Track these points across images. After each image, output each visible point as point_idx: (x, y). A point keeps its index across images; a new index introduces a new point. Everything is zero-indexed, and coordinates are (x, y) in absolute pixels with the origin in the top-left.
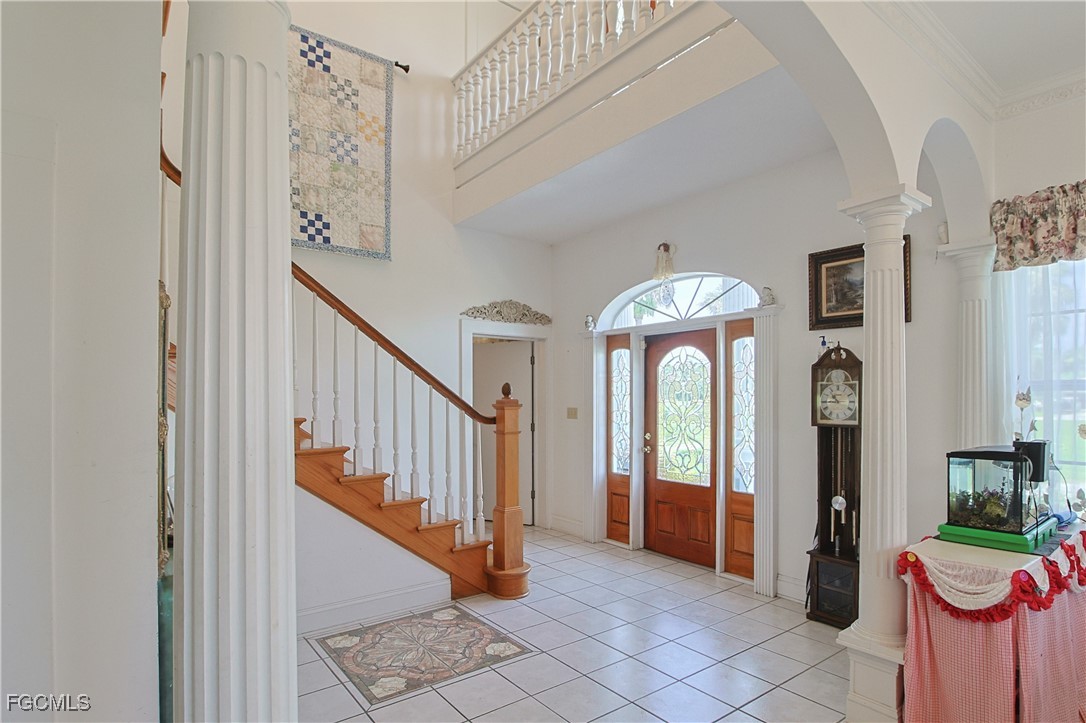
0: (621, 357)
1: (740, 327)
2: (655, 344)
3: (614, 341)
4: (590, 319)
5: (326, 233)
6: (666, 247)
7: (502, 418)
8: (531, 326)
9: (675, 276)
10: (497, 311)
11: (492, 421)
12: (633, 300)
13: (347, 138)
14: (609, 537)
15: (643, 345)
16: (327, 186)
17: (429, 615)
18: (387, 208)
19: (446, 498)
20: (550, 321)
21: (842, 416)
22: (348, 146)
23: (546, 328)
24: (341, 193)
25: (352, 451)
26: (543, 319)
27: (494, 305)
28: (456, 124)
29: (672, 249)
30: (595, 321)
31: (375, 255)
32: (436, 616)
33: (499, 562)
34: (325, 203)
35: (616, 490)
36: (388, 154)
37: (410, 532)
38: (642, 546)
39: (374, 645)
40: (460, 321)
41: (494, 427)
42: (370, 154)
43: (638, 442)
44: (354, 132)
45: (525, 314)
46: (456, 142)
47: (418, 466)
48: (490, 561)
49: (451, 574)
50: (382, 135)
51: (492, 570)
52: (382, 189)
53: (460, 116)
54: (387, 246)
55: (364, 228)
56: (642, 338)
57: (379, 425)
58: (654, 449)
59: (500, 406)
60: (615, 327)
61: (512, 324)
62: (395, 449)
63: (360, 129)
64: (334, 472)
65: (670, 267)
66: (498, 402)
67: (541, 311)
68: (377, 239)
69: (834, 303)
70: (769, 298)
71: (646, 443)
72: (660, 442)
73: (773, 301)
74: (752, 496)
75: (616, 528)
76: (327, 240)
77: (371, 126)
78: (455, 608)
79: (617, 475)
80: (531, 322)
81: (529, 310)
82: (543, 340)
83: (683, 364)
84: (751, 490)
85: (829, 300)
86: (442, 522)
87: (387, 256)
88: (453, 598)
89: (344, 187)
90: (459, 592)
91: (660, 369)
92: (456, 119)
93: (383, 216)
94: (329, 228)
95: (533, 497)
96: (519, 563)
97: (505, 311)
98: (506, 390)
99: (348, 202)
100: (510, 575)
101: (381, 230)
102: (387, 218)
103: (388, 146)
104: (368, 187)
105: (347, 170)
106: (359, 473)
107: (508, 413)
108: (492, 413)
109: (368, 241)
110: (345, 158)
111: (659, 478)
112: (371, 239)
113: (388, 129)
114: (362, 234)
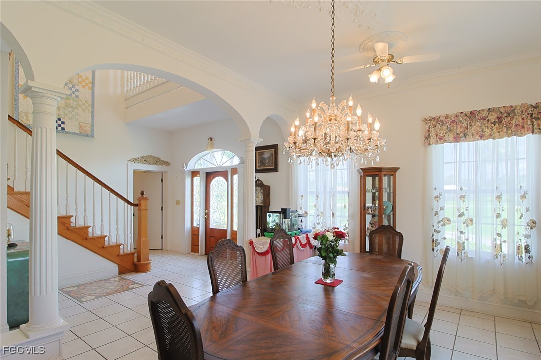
0: (197, 180)
1: (234, 171)
2: (209, 176)
3: (194, 173)
4: (185, 165)
5: (63, 126)
6: (211, 139)
7: (141, 204)
8: (161, 166)
9: (214, 150)
10: (145, 160)
11: (137, 205)
12: (202, 158)
13: (74, 86)
14: (192, 252)
15: (205, 176)
16: (64, 106)
17: (108, 279)
18: (92, 116)
19: (116, 235)
20: (169, 164)
21: (259, 202)
22: (74, 89)
23: (168, 167)
24: (70, 109)
25: (74, 217)
26: (166, 163)
27: (143, 157)
28: (126, 82)
29: (213, 140)
30: (186, 165)
31: (87, 136)
32: (110, 280)
33: (139, 259)
34: (63, 114)
35: (195, 232)
36: (93, 93)
37: (100, 248)
38: (204, 254)
39: (83, 289)
40: (127, 164)
41: (137, 207)
42: (84, 93)
43: (203, 213)
44: (77, 84)
45: (157, 161)
46: (125, 89)
47: (104, 223)
48: (136, 260)
49: (118, 265)
50: (90, 85)
51: (137, 263)
52: (90, 108)
53: (127, 78)
54: (92, 132)
55: (81, 124)
56: (205, 173)
57: (86, 207)
58: (209, 216)
59: (140, 199)
60: (196, 168)
61: (152, 165)
62: (94, 216)
63: (80, 82)
64: (66, 225)
65: (212, 147)
66: (139, 198)
67: (165, 160)
68: (88, 129)
69: (259, 164)
70: (242, 161)
71: (206, 214)
72: (211, 213)
73: (243, 163)
74: (236, 231)
75: (194, 248)
76: (63, 129)
77: (85, 81)
78: (119, 277)
79: (196, 227)
80: (161, 164)
81: (160, 159)
82: (167, 172)
83: (218, 183)
84: (236, 229)
85: (258, 164)
86: (115, 244)
87: (92, 136)
88: (119, 274)
89: (72, 107)
90: (121, 272)
91: (211, 185)
92: (126, 79)
93: (90, 119)
94: (64, 124)
95: (162, 238)
96: (148, 260)
97: (148, 160)
98: (143, 193)
99: (74, 113)
100: (143, 264)
101: (89, 126)
102: (92, 120)
103: (93, 89)
104: (83, 107)
105: (73, 100)
106: (77, 226)
107: (143, 202)
108: (137, 202)
109: (83, 130)
110: (73, 94)
111: (211, 227)
112: (85, 129)
113: (93, 83)
114: (80, 127)
